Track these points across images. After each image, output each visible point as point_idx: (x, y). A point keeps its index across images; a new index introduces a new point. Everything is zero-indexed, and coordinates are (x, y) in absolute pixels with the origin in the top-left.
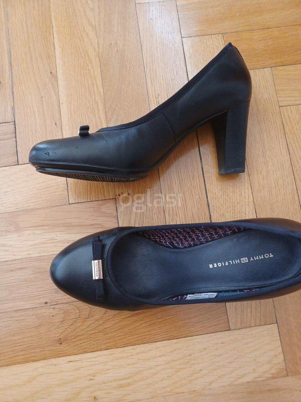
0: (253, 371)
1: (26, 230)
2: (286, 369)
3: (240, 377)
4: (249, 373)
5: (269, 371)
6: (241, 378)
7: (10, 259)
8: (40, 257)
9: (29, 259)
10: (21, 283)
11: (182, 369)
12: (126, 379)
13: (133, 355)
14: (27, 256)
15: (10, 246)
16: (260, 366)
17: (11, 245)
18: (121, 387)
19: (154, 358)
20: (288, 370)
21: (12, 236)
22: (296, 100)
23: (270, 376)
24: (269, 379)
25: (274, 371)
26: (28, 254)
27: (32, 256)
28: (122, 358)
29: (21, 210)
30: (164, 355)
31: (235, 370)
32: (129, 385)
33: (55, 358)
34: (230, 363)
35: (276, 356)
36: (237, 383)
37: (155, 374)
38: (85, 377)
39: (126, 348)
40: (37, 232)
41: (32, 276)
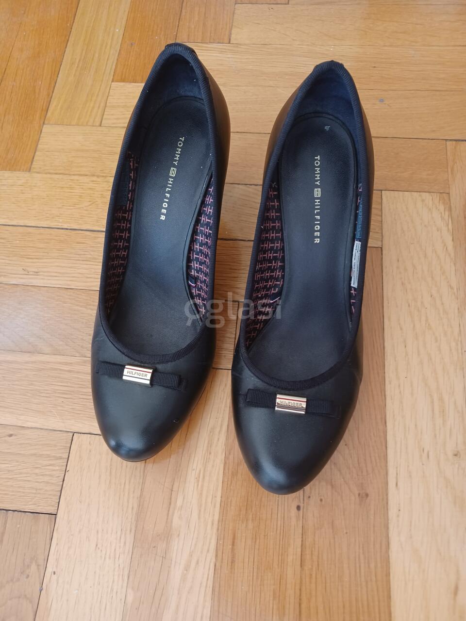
0: (439, 232)
1: (172, 522)
2: (441, 193)
3: (445, 249)
4: (441, 237)
5: (441, 213)
6: (447, 248)
7: (214, 560)
8: (223, 504)
9: (220, 524)
10: (257, 547)
11: (427, 320)
12: (432, 402)
13: (399, 386)
14: (215, 526)
15: (191, 555)
16: (434, 222)
17: (190, 553)
18: (443, 411)
19: (407, 354)
20: (441, 191)
21: (176, 548)
22: (99, 107)
23: (447, 213)
24: (450, 215)
25: (442, 208)
26: (213, 524)
27: (216, 517)
28: (401, 402)
29: (134, 524)
30: (405, 341)
31: (436, 252)
32: (441, 399)
33: (387, 509)
34: (425, 256)
35: (423, 201)
36: (452, 255)
37: (431, 359)
38: (423, 464)
39: (388, 393)
40: (179, 502)
41: (250, 525)
